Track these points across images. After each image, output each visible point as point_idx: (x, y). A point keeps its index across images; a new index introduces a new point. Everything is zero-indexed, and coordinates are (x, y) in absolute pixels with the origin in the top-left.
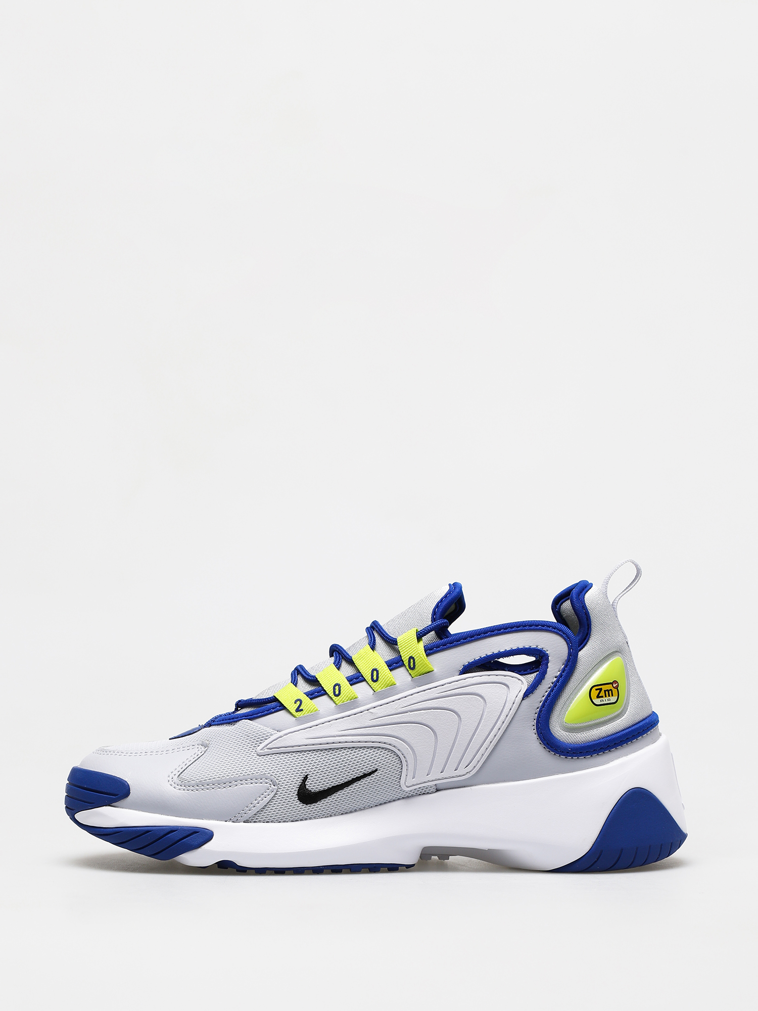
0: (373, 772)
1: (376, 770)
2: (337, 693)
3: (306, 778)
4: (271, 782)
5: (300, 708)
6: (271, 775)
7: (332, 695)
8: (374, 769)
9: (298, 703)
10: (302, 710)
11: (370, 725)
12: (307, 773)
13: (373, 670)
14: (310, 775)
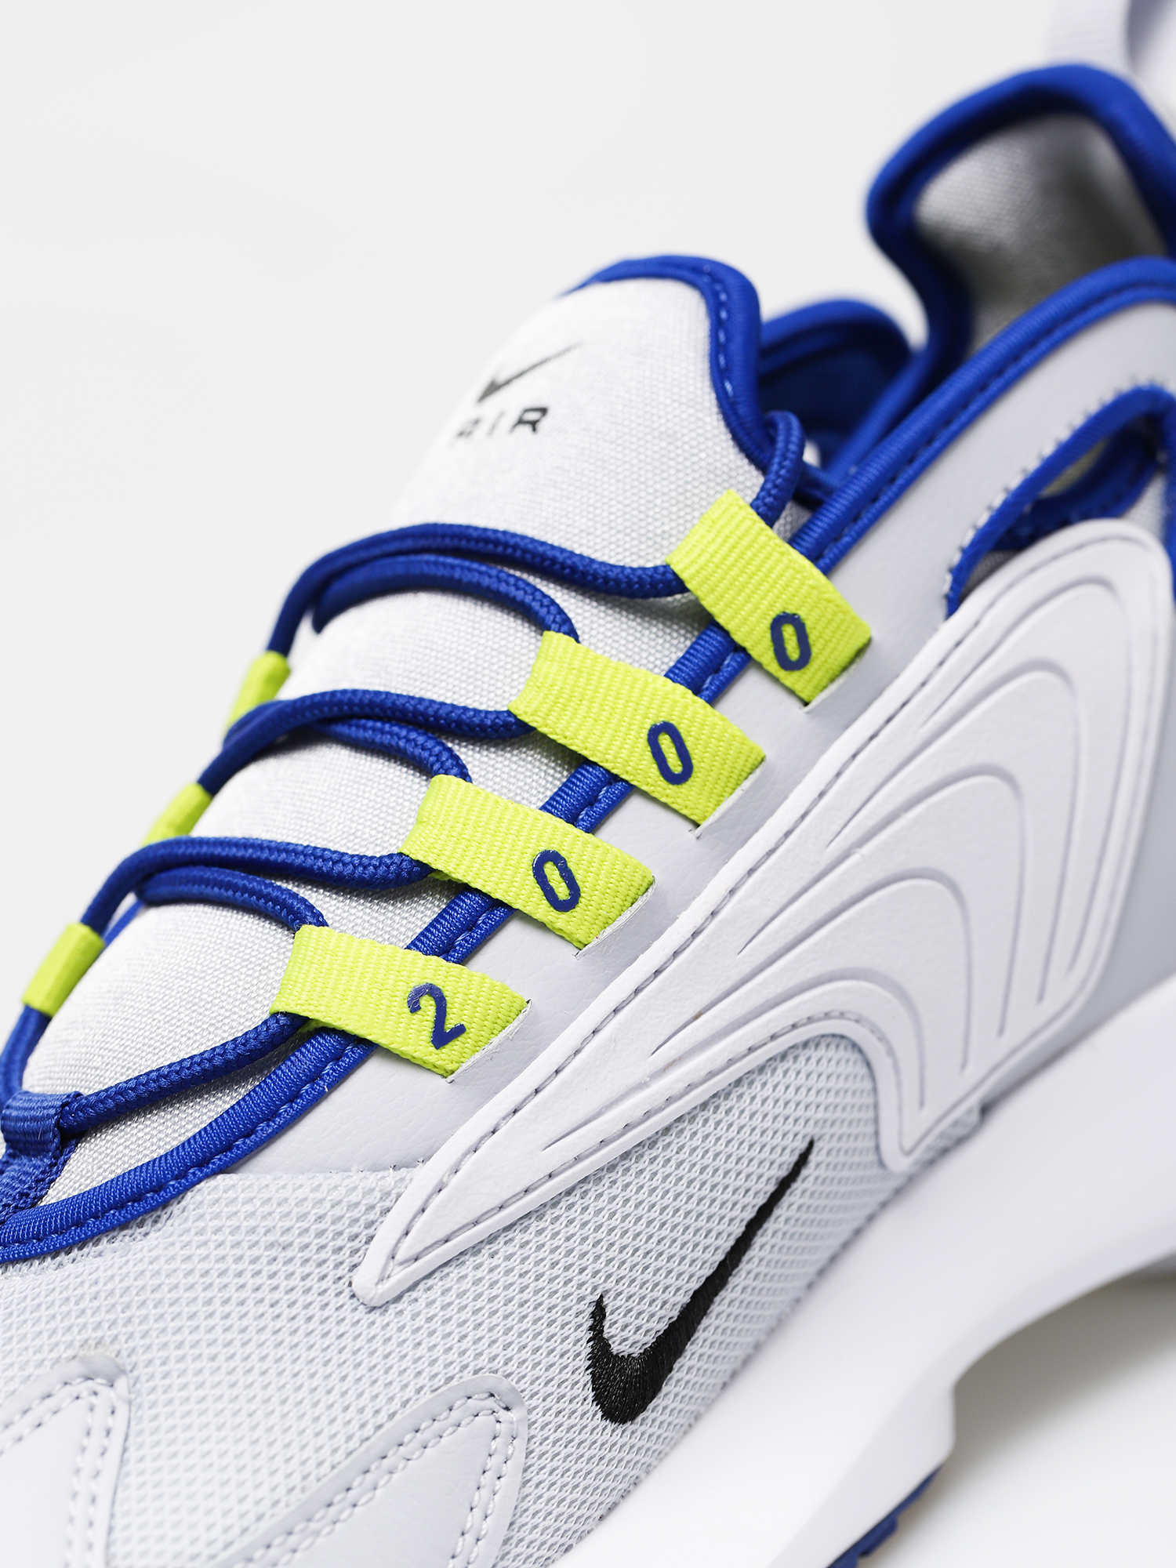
0: (803, 1160)
1: (811, 1144)
2: (562, 892)
3: (599, 1312)
4: (490, 1402)
5: (449, 1025)
6: (476, 1372)
7: (541, 909)
8: (804, 1145)
9: (428, 1004)
10: (460, 1030)
11: (747, 969)
12: (599, 1292)
13: (654, 733)
14: (612, 1294)
